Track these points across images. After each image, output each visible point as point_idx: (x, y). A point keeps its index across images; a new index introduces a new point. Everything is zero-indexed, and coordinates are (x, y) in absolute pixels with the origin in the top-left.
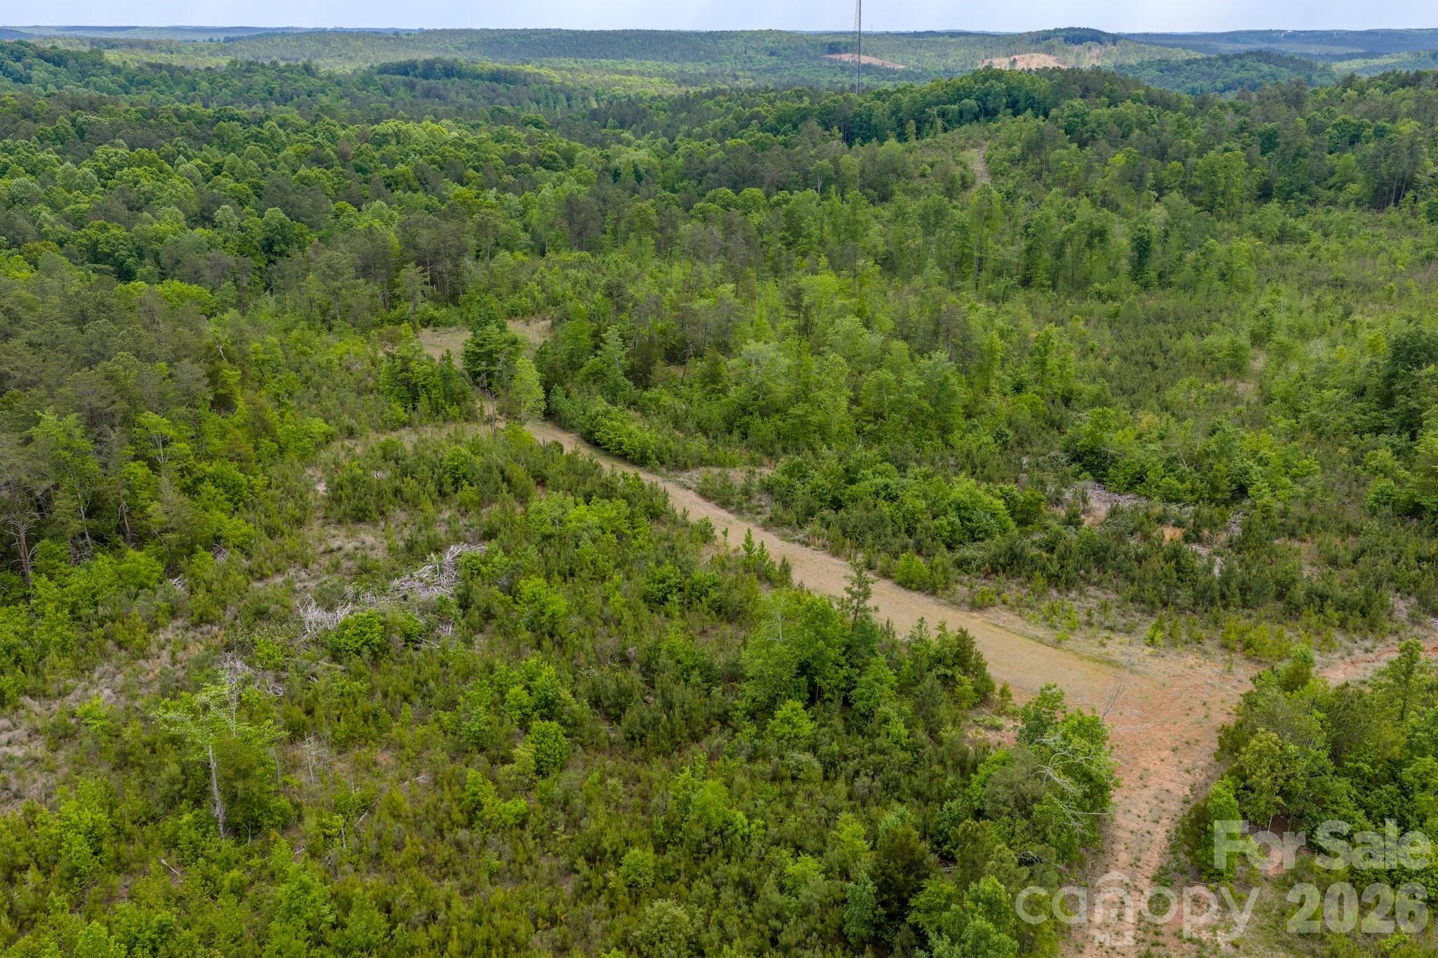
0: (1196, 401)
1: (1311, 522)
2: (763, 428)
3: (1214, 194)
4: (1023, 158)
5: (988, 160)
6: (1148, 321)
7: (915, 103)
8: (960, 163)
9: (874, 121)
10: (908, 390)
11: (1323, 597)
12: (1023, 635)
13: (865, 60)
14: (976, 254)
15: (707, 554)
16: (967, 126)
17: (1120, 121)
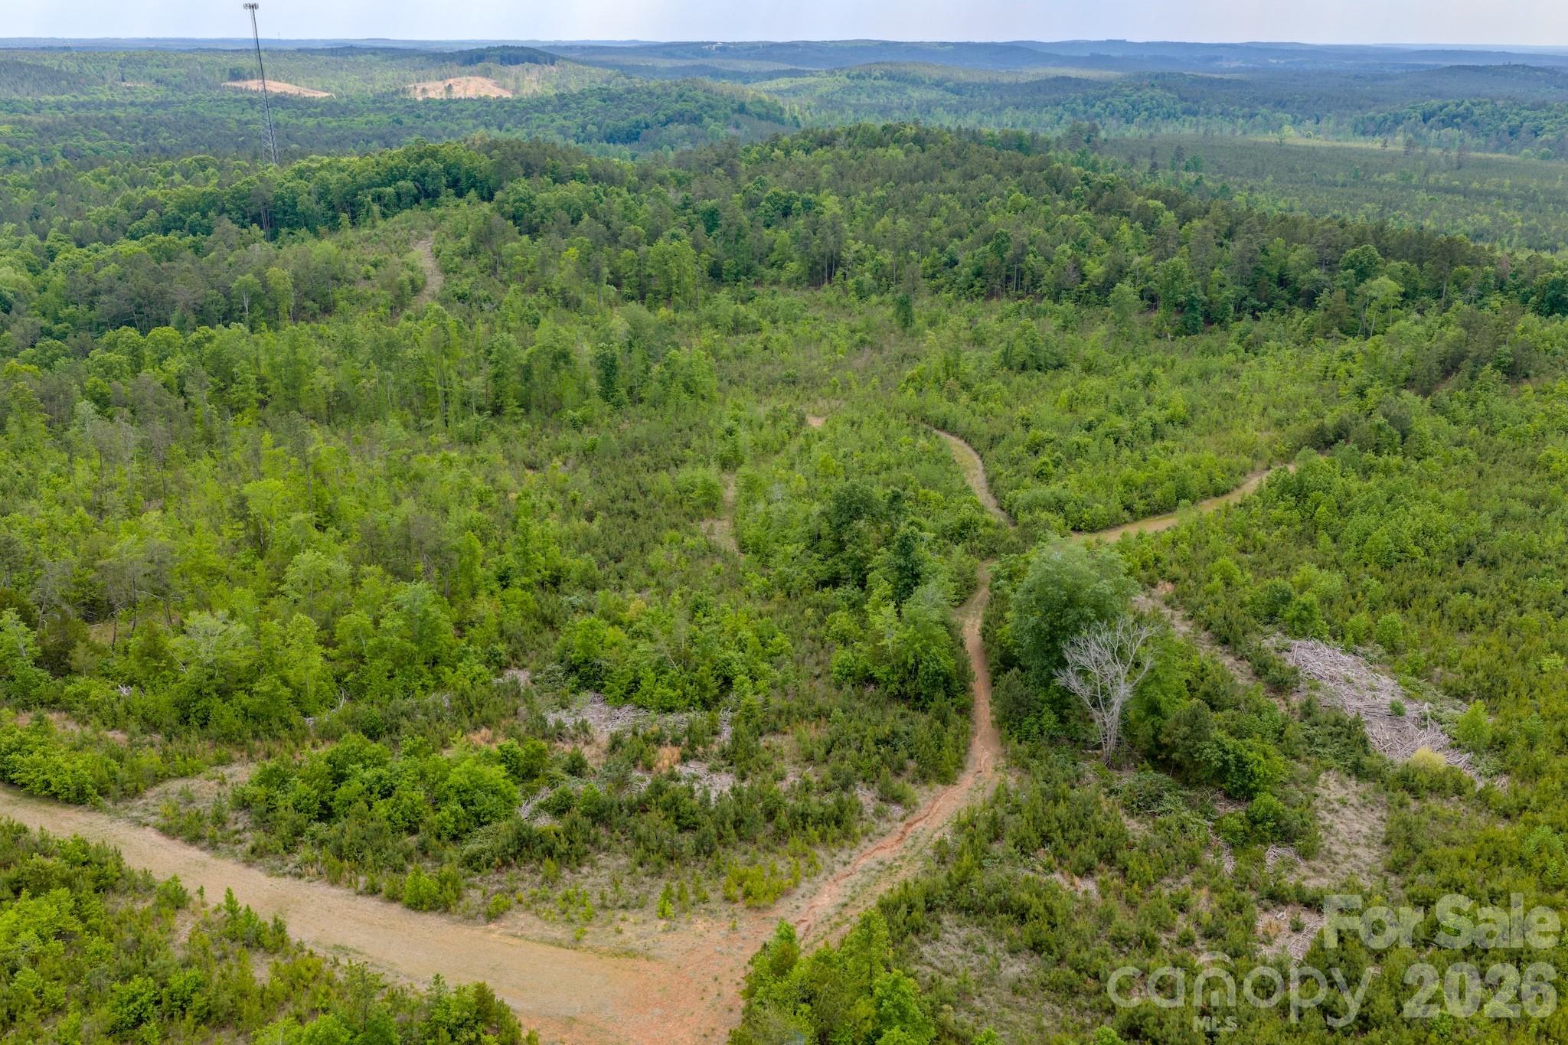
0: (678, 562)
1: (789, 712)
2: (225, 713)
3: (670, 283)
4: (474, 251)
5: (437, 254)
6: (624, 453)
7: (345, 185)
8: (405, 265)
9: (299, 208)
10: (387, 631)
11: (804, 816)
12: (542, 941)
13: (276, 87)
14: (439, 388)
15: (184, 926)
16: (407, 213)
17: (567, 206)
